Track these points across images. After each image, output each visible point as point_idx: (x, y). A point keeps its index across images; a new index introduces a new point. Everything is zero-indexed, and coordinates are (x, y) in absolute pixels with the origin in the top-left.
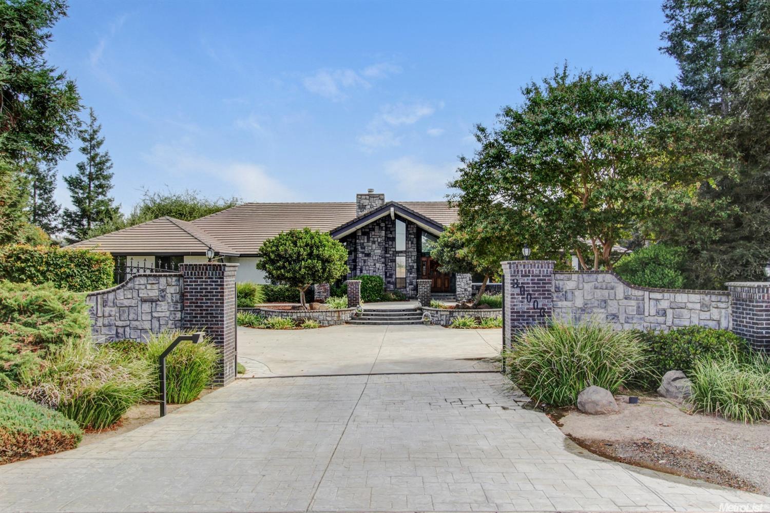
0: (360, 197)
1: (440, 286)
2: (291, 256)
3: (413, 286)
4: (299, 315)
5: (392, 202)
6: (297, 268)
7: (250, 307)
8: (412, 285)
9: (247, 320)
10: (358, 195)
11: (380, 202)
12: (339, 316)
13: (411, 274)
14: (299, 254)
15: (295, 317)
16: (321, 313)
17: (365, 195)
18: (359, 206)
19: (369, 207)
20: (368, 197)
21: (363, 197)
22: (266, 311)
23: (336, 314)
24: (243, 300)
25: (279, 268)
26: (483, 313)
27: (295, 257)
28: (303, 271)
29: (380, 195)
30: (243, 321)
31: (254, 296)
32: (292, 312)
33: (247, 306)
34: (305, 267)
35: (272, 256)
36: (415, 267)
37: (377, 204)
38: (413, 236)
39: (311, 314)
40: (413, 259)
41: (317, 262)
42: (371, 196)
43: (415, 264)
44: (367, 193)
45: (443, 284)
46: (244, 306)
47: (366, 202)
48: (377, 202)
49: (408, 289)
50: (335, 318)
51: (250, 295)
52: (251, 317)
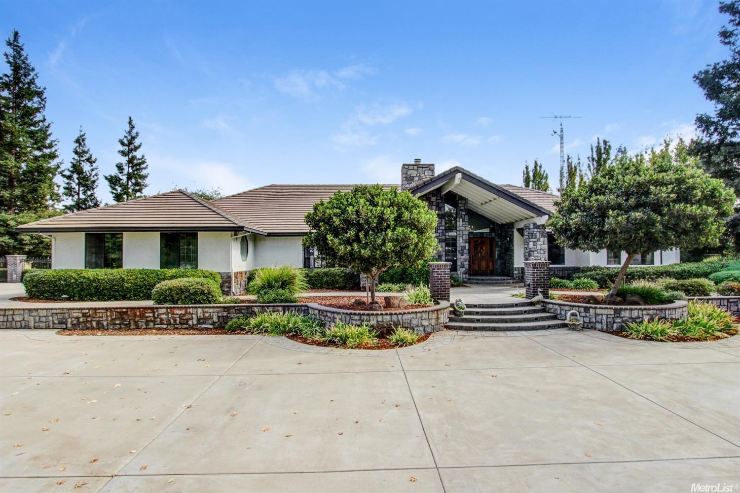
0: (406, 167)
1: (484, 269)
2: (367, 222)
3: (464, 269)
4: (380, 318)
5: (457, 167)
6: (379, 241)
7: (291, 302)
8: (463, 267)
9: (291, 325)
10: (404, 165)
11: (430, 173)
12: (438, 318)
13: (462, 255)
14: (381, 218)
15: (373, 322)
16: (413, 315)
17: (413, 165)
18: (406, 177)
19: (417, 178)
20: (416, 167)
21: (411, 167)
22: (319, 310)
23: (434, 316)
24: (281, 291)
25: (349, 242)
26: (667, 312)
27: (374, 222)
28: (389, 246)
29: (429, 165)
30: (284, 327)
31: (293, 284)
32: (368, 315)
33: (286, 301)
34: (392, 240)
35: (337, 221)
36: (467, 248)
37: (427, 176)
38: (464, 213)
39: (400, 316)
40: (464, 238)
41: (411, 231)
42: (418, 165)
43: (467, 244)
44: (413, 163)
45: (488, 266)
46: (282, 301)
47: (414, 173)
48: (426, 174)
49: (459, 272)
50: (433, 322)
51: (289, 284)
52: (296, 320)
